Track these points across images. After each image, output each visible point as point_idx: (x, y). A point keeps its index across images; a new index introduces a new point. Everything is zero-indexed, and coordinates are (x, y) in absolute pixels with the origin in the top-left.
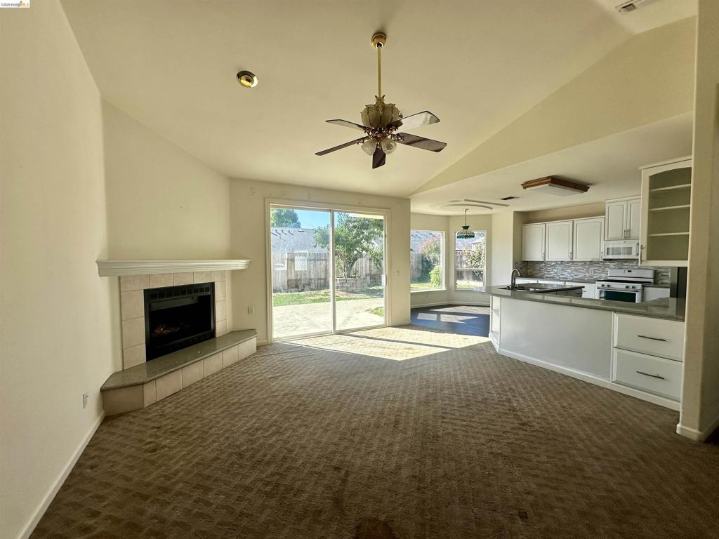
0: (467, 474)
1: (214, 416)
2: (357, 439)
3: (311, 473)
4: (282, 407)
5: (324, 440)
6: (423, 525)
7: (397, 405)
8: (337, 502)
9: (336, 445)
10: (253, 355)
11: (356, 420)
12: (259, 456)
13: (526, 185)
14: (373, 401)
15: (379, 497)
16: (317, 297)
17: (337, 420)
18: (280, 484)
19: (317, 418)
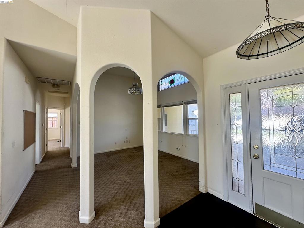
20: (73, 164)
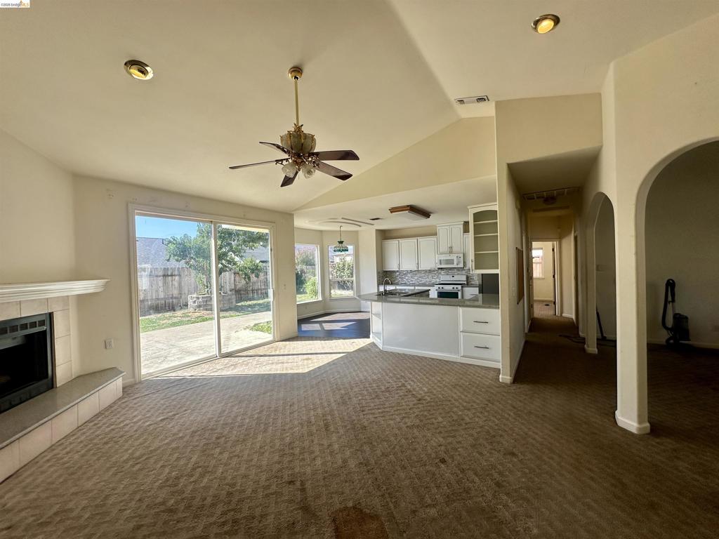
0: (397, 447)
1: (103, 483)
2: (297, 451)
3: (267, 496)
4: (197, 446)
5: (265, 463)
6: (383, 496)
7: (320, 411)
8: (306, 509)
9: (279, 463)
10: (120, 399)
11: (287, 434)
12: (197, 502)
13: (393, 210)
14: (296, 414)
15: (340, 490)
16: (175, 320)
17: (268, 441)
18: (238, 519)
19: (246, 445)
20: (588, 347)
